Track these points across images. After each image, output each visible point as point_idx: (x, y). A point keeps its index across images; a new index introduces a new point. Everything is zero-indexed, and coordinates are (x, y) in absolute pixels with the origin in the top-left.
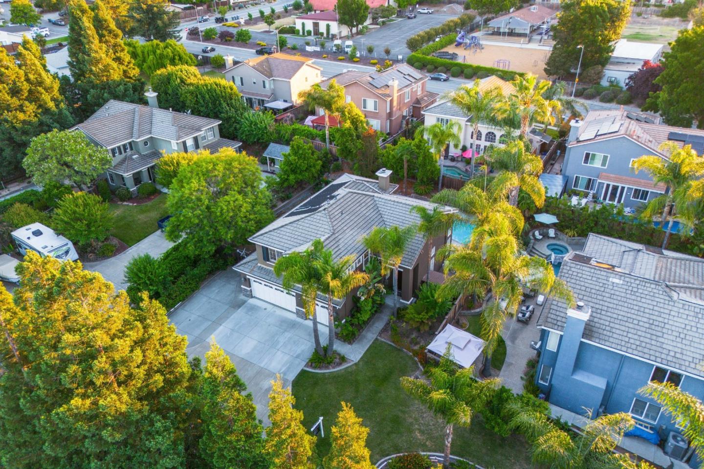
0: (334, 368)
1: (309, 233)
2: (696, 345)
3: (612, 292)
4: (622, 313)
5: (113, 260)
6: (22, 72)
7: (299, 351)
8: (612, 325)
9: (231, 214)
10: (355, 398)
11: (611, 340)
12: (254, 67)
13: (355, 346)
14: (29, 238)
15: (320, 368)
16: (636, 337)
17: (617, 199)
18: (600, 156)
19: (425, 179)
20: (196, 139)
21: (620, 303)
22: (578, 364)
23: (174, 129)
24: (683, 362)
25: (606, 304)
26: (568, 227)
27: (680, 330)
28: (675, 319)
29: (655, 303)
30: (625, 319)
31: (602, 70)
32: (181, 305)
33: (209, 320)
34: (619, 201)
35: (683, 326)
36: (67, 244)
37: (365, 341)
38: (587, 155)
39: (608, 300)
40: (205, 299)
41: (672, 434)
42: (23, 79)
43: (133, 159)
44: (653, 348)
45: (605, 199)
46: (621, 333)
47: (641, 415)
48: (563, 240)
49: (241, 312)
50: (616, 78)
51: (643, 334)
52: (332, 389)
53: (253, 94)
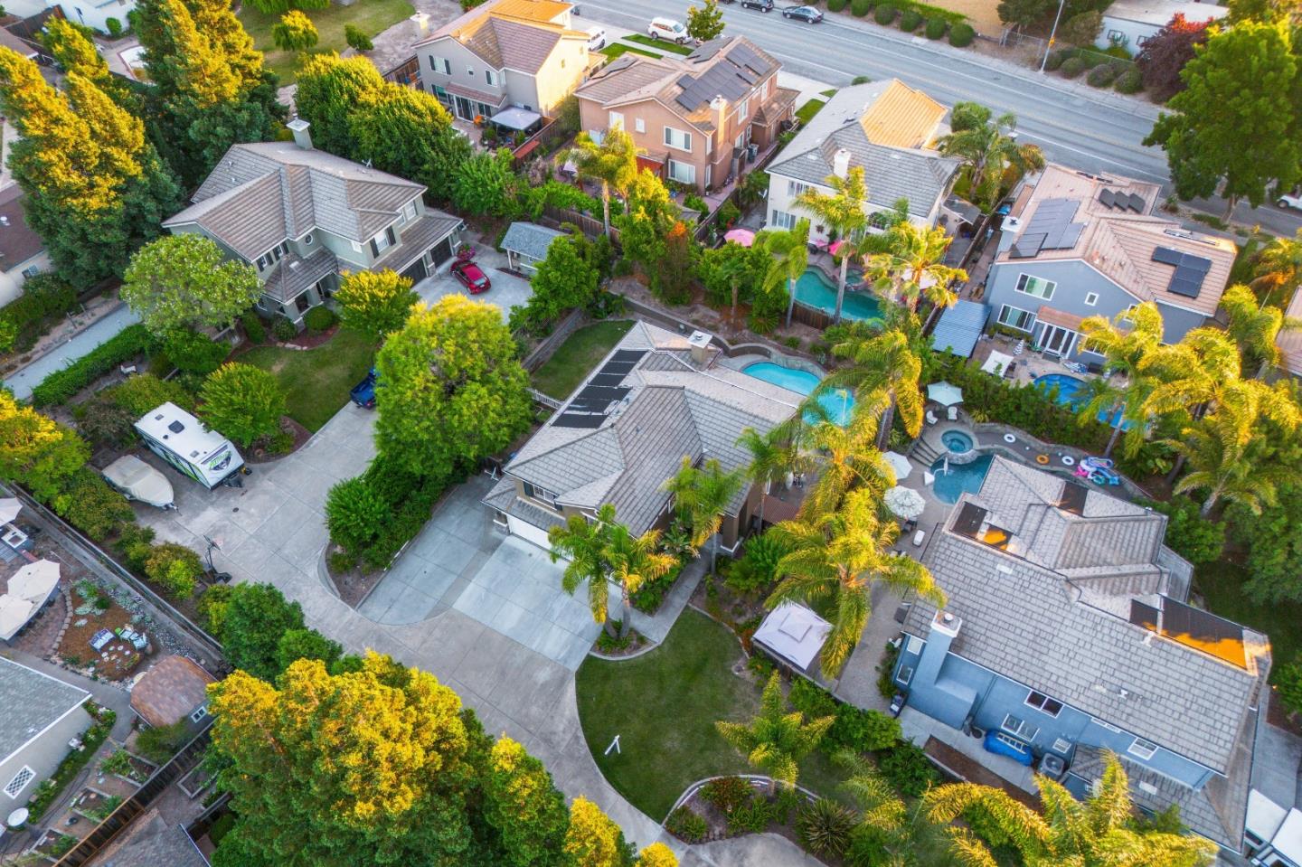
0: (630, 653)
1: (592, 467)
2: (1085, 668)
3: (997, 586)
4: (1004, 618)
5: (291, 459)
6: (84, 127)
7: (582, 626)
8: (988, 634)
9: (475, 422)
10: (659, 698)
11: (984, 654)
12: (468, 46)
13: (658, 618)
14: (166, 437)
15: (612, 654)
16: (1015, 652)
17: (1061, 348)
18: (1042, 283)
19: (765, 312)
20: (390, 232)
21: (1005, 603)
22: (945, 671)
23: (351, 216)
24: (1064, 690)
25: (986, 603)
26: (977, 407)
27: (1071, 647)
28: (1068, 630)
29: (1047, 606)
30: (1006, 626)
31: (1100, 18)
32: (409, 546)
33: (452, 573)
34: (1065, 351)
35: (1075, 641)
36: (225, 447)
37: (672, 609)
38: (1024, 278)
39: (990, 597)
40: (442, 536)
41: (1047, 755)
42: (87, 136)
43: (291, 271)
44: (1034, 668)
45: (1044, 344)
46: (998, 645)
47: (1015, 730)
48: (967, 424)
49: (496, 558)
50: (1123, 36)
51: (1024, 649)
52: (628, 684)
53: (469, 92)
